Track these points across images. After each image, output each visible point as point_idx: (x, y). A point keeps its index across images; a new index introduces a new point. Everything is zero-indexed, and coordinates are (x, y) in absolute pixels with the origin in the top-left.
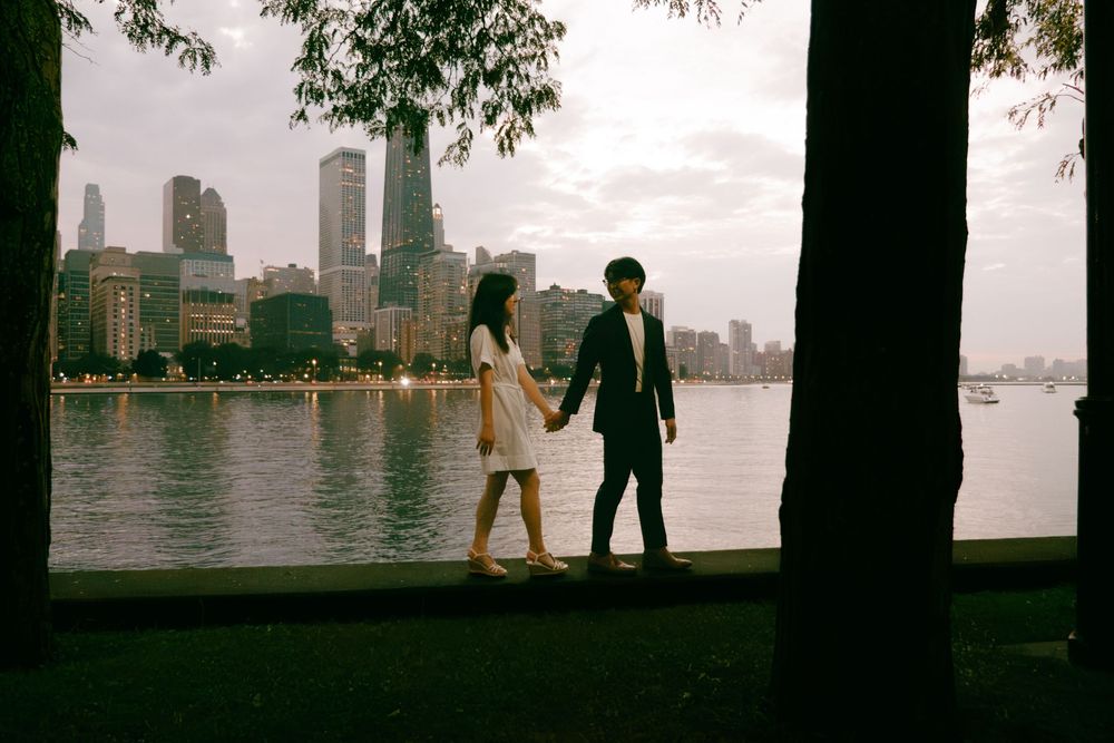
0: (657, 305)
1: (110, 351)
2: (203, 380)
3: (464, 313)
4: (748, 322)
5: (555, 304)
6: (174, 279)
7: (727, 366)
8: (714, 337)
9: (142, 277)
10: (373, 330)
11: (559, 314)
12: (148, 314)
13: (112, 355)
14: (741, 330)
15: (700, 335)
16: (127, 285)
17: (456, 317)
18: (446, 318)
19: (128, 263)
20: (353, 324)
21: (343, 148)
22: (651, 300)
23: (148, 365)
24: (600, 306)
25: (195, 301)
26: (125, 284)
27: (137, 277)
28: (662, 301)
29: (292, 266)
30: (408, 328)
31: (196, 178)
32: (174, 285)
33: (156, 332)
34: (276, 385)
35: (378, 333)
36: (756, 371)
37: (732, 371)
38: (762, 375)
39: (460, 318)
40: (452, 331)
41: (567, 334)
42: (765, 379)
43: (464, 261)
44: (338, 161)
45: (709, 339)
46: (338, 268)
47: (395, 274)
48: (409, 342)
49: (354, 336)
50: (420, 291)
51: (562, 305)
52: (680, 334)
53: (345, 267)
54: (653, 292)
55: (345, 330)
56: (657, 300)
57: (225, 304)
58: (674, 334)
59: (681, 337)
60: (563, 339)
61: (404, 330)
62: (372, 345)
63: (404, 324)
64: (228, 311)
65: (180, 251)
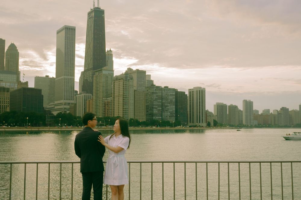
0: (202, 93)
3: (111, 97)
4: (251, 101)
5: (153, 93)
7: (242, 121)
8: (236, 107)
10: (76, 104)
11: (155, 96)
14: (248, 104)
15: (229, 106)
17: (108, 99)
18: (104, 99)
20: (69, 101)
21: (65, 26)
22: (199, 91)
24: (174, 94)
28: (204, 91)
29: (47, 76)
30: (89, 102)
34: (25, 128)
35: (77, 105)
36: (256, 122)
37: (244, 123)
38: (258, 124)
39: (109, 99)
40: (106, 105)
41: (159, 106)
42: (259, 126)
43: (113, 74)
44: (64, 32)
45: (233, 108)
46: (63, 77)
47: (90, 80)
48: (89, 107)
49: (68, 107)
50: (94, 87)
51: (156, 93)
52: (220, 106)
53: (66, 77)
54: (200, 88)
55: (65, 104)
56: (202, 91)
57: (6, 93)
58: (218, 106)
59: (221, 107)
60: (156, 108)
61: (88, 103)
62: (75, 111)
63: (88, 102)
64: (7, 95)
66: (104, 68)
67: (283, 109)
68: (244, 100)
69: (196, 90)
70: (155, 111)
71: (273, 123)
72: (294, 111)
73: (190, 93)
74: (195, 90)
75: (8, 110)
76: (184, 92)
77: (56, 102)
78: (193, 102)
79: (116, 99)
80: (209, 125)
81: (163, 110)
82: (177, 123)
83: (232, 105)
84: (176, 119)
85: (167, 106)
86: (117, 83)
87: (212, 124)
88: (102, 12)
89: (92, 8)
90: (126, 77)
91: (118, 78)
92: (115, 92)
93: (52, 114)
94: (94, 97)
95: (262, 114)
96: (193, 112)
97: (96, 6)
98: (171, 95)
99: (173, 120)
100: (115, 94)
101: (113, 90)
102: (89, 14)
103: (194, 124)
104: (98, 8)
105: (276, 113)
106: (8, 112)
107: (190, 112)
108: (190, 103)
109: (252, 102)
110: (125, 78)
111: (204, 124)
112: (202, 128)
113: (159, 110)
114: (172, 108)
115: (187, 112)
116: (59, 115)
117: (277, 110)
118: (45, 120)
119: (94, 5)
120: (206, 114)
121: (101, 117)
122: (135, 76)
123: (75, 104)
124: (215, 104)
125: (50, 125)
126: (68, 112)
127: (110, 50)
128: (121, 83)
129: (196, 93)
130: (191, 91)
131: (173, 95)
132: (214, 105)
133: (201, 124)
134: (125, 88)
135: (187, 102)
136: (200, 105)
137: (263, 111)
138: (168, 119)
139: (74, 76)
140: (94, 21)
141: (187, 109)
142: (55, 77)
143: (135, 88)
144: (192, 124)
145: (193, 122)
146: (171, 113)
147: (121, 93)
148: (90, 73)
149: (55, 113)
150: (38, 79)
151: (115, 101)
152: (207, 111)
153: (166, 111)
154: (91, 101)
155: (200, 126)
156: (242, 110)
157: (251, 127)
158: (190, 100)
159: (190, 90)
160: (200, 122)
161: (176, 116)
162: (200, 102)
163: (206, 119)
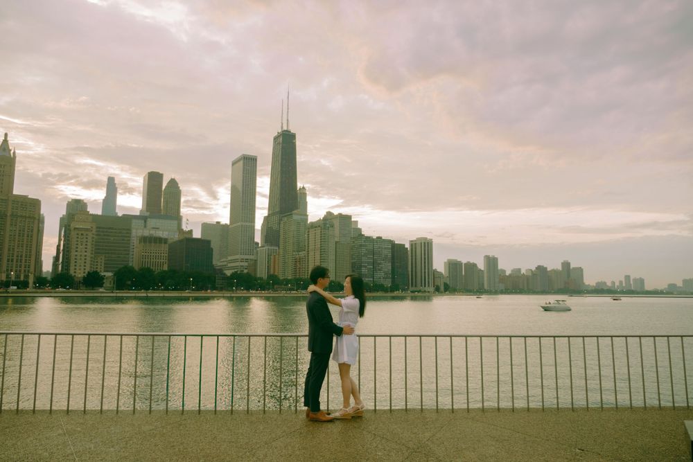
0: (428, 245)
1: (72, 272)
3: (304, 251)
4: (496, 257)
5: (361, 245)
6: (128, 230)
7: (483, 284)
8: (474, 265)
9: (97, 228)
11: (364, 250)
13: (73, 274)
14: (492, 262)
15: (465, 264)
16: (85, 233)
17: (300, 253)
18: (294, 253)
19: (91, 220)
20: (247, 257)
21: (244, 155)
22: (425, 243)
23: (93, 281)
24: (390, 247)
26: (83, 232)
27: (94, 227)
28: (431, 243)
29: (218, 223)
30: (275, 258)
31: (161, 172)
32: (127, 233)
33: (106, 260)
34: (187, 293)
35: (258, 262)
36: (502, 286)
37: (486, 287)
38: (506, 289)
39: (302, 254)
40: (297, 261)
41: (368, 263)
42: (506, 291)
43: (307, 220)
44: (241, 162)
45: (471, 267)
46: (239, 224)
47: (275, 227)
48: (274, 267)
49: (246, 264)
50: (282, 237)
51: (365, 246)
52: (452, 263)
53: (244, 224)
54: (426, 238)
55: (242, 260)
56: (428, 243)
57: (163, 245)
58: (449, 264)
59: (453, 266)
60: (365, 267)
61: (272, 260)
62: (255, 270)
63: (272, 257)
64: (164, 248)
65: (148, 214)
66: (295, 211)
67: (539, 268)
68: (486, 256)
69: (420, 242)
70: (364, 271)
71: (526, 289)
72: (553, 270)
73: (411, 245)
74: (418, 242)
75: (166, 268)
76: (404, 245)
77: (230, 258)
78: (416, 259)
79: (311, 254)
80: (437, 289)
81: (374, 269)
82: (394, 288)
83: (469, 262)
84: (393, 282)
85: (380, 264)
86: (312, 232)
87: (442, 288)
88: (293, 136)
89: (280, 131)
90: (325, 224)
91: (313, 225)
92: (310, 245)
93: (225, 274)
94: (281, 251)
95: (510, 275)
96: (416, 272)
97: (285, 128)
98: (385, 248)
99: (388, 283)
100: (310, 248)
101: (307, 241)
102: (276, 139)
103: (418, 289)
104: (287, 131)
105: (530, 274)
106: (165, 271)
107: (412, 271)
108: (412, 259)
109: (497, 259)
110: (322, 225)
111: (432, 289)
112: (427, 294)
113: (369, 269)
114: (387, 266)
115: (408, 271)
116: (234, 275)
117: (531, 270)
118: (215, 282)
119: (282, 127)
120: (434, 276)
121: (289, 278)
122: (337, 223)
123: (256, 260)
124: (446, 261)
125: (221, 289)
126: (246, 271)
127: (303, 188)
128: (318, 232)
129: (420, 245)
130: (413, 244)
131: (388, 248)
132: (445, 263)
133: (427, 289)
134: (324, 239)
135: (407, 257)
136: (425, 263)
137: (512, 271)
138: (382, 281)
139: (254, 222)
140: (283, 148)
141: (407, 268)
142: (228, 222)
143: (337, 239)
144: (414, 289)
145: (416, 286)
146: (386, 274)
147: (318, 246)
148: (276, 218)
149: (228, 273)
150: (206, 227)
151: (310, 257)
152: (435, 271)
153: (380, 270)
154: (277, 256)
155: (425, 291)
156: (483, 269)
157: (496, 293)
158: (412, 256)
159: (411, 241)
160: (425, 286)
161: (393, 278)
162: (425, 259)
163: (434, 282)
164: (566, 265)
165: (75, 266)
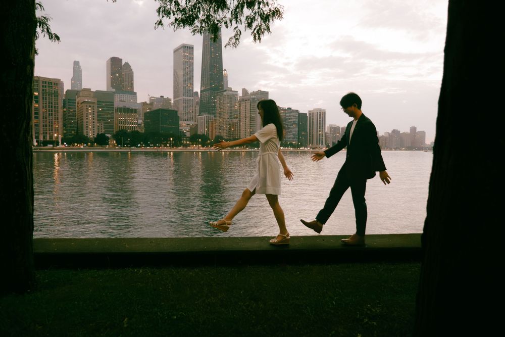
0: (323, 115)
1: (85, 134)
2: (124, 147)
3: (236, 118)
6: (111, 102)
9: (98, 101)
12: (101, 118)
13: (86, 135)
15: (342, 128)
16: (92, 105)
17: (233, 120)
18: (228, 120)
19: (92, 95)
20: (188, 123)
21: (183, 44)
22: (320, 112)
23: (101, 140)
24: (297, 115)
25: (120, 112)
27: (96, 101)
28: (325, 113)
29: (162, 97)
30: (212, 124)
31: (120, 58)
32: (111, 105)
33: (104, 126)
34: (155, 149)
35: (199, 126)
39: (235, 120)
40: (232, 125)
43: (236, 95)
44: (182, 50)
46: (181, 98)
48: (212, 129)
49: (188, 128)
50: (217, 108)
52: (333, 128)
53: (185, 97)
54: (320, 109)
55: (185, 125)
56: (323, 113)
57: (134, 114)
58: (330, 128)
61: (210, 125)
62: (196, 132)
63: (210, 123)
64: (135, 117)
65: (114, 90)
67: (394, 131)
72: (404, 133)
73: (310, 114)
74: (315, 112)
76: (306, 114)
78: (313, 124)
79: (243, 120)
82: (299, 145)
84: (298, 141)
85: (290, 128)
86: (243, 104)
90: (253, 98)
91: (244, 99)
92: (242, 114)
93: (186, 135)
94: (218, 118)
96: (313, 134)
98: (294, 116)
99: (295, 142)
100: (241, 116)
101: (239, 111)
103: (316, 146)
105: (387, 135)
107: (310, 134)
108: (310, 124)
110: (251, 100)
111: (324, 146)
114: (295, 130)
115: (307, 134)
117: (389, 133)
120: (325, 136)
123: (196, 125)
126: (188, 133)
128: (248, 104)
129: (316, 114)
130: (311, 113)
131: (295, 116)
133: (321, 146)
134: (252, 109)
136: (320, 127)
138: (291, 141)
141: (307, 131)
144: (311, 146)
145: (312, 143)
146: (294, 135)
147: (248, 115)
148: (207, 94)
150: (153, 100)
151: (241, 123)
152: (326, 133)
153: (289, 132)
154: (214, 122)
155: (320, 148)
158: (310, 122)
159: (310, 111)
160: (319, 144)
161: (299, 138)
162: (320, 124)
163: (326, 141)
164: (413, 129)
165: (87, 129)
